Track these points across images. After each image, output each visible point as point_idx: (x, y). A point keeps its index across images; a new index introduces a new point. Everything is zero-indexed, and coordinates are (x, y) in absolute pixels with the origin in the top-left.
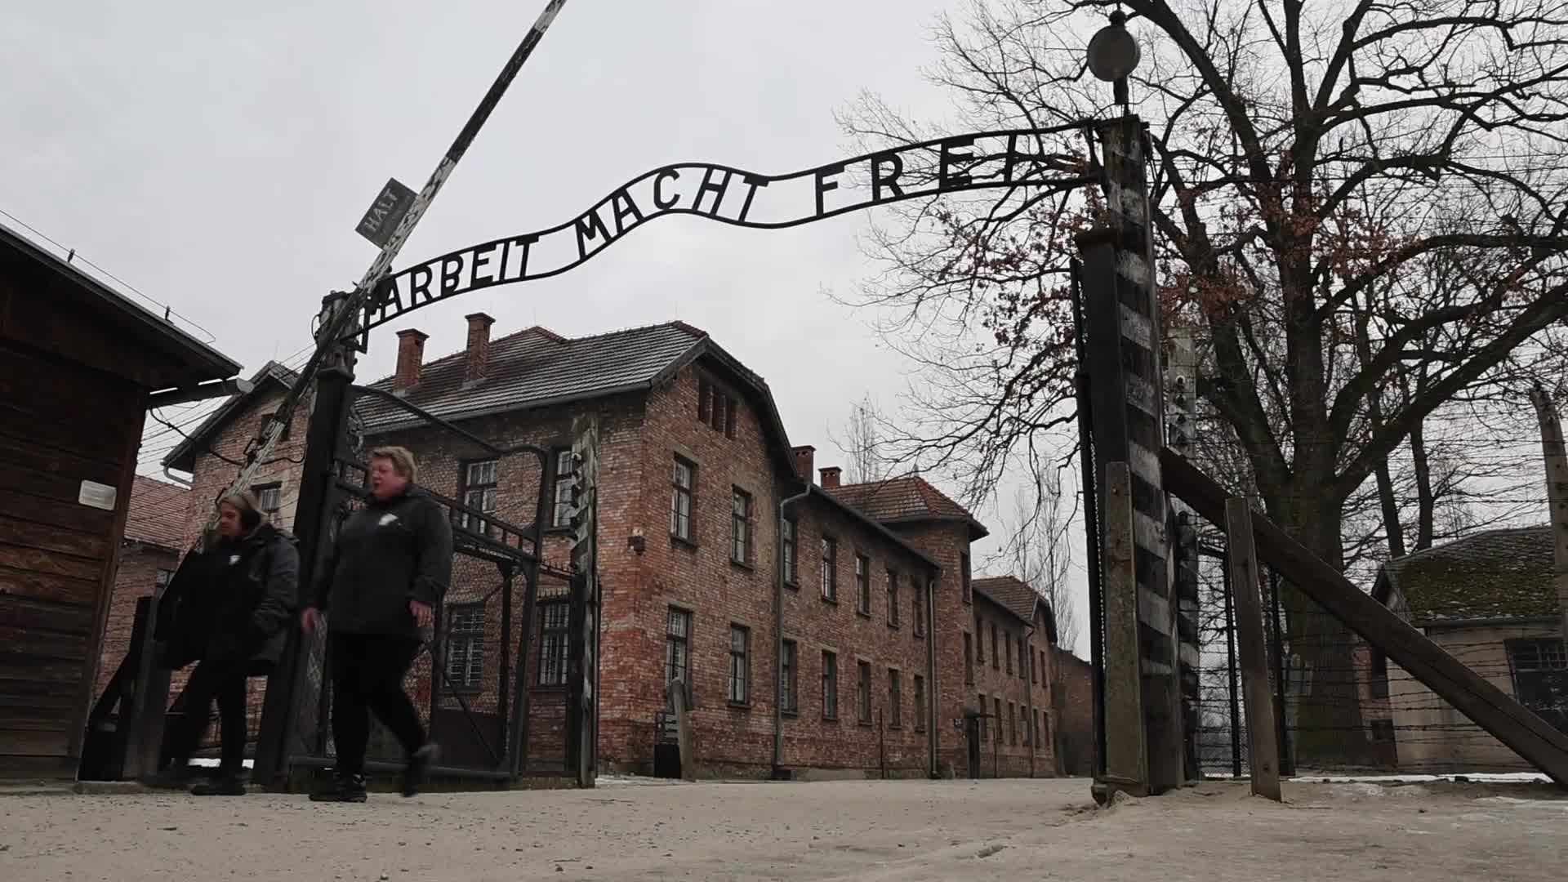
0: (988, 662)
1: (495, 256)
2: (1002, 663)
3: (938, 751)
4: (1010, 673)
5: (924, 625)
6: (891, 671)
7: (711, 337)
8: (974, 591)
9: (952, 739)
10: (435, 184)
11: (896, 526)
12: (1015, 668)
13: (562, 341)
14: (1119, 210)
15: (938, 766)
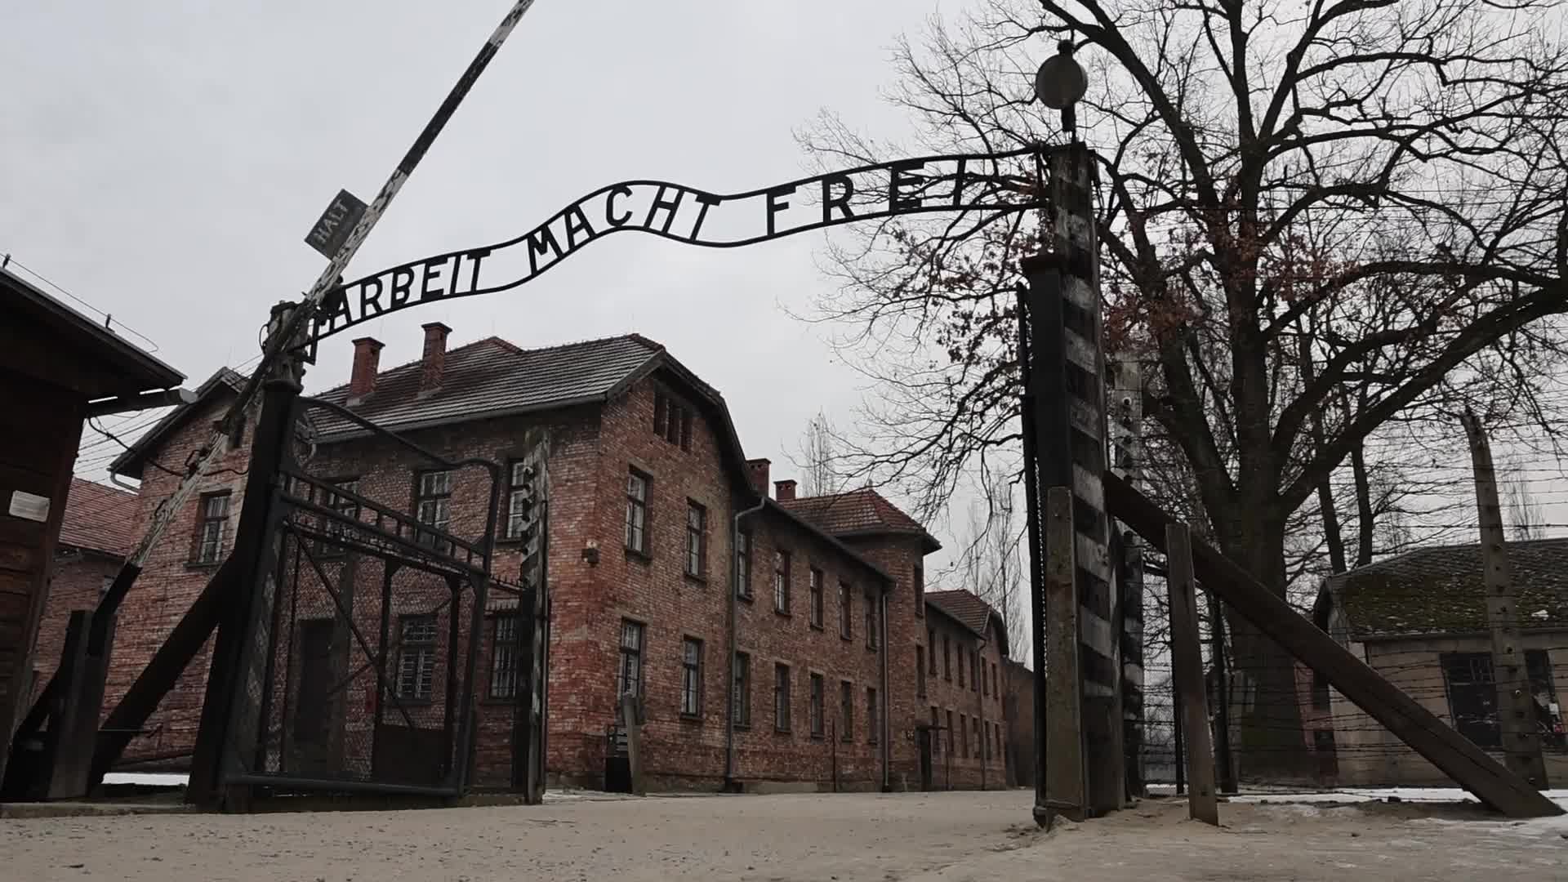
0: (940, 676)
1: (446, 269)
2: (954, 675)
3: (890, 763)
4: (962, 685)
5: (878, 638)
6: (846, 685)
7: (668, 351)
8: (926, 604)
9: (903, 750)
10: (386, 196)
11: (850, 539)
12: (967, 681)
13: (519, 352)
14: (1066, 236)
15: (890, 779)
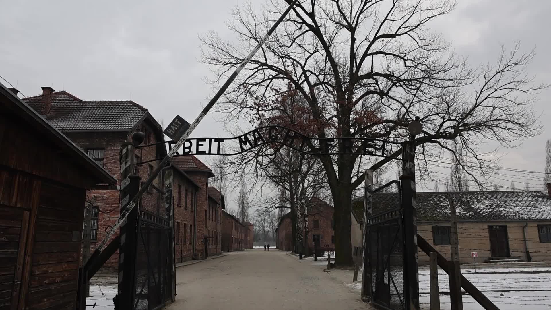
2: (211, 218)
3: (195, 250)
4: (212, 221)
5: (193, 207)
6: (185, 224)
7: (149, 111)
8: (208, 195)
9: (200, 246)
10: (198, 121)
11: (187, 172)
13: (81, 101)
15: (195, 254)
